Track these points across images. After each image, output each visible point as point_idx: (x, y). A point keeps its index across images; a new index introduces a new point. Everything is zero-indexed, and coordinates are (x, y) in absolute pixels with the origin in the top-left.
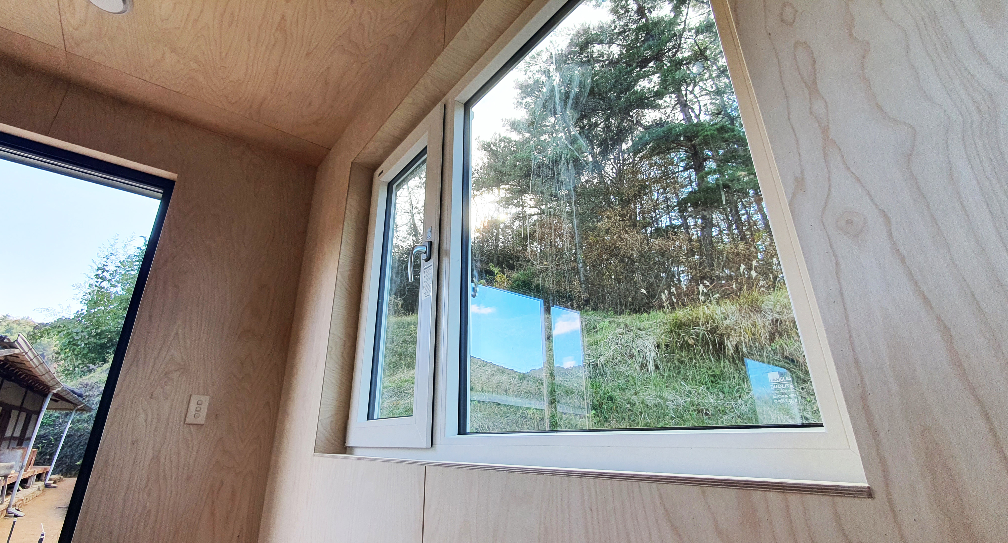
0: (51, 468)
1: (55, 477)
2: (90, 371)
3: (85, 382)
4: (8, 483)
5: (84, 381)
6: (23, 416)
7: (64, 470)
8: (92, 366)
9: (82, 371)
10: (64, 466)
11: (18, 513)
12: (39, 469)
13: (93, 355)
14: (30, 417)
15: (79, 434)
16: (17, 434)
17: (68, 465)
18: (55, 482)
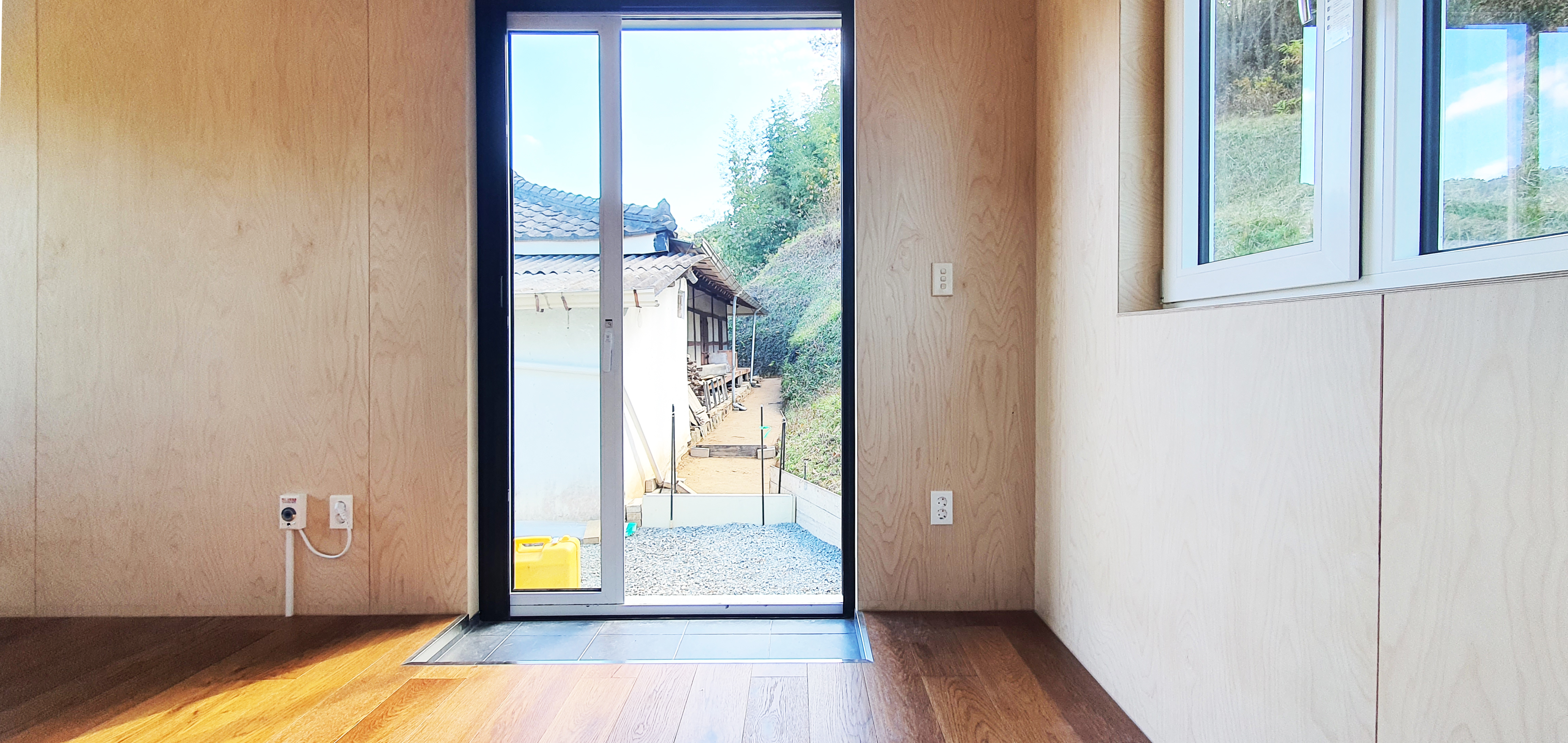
0: (751, 369)
1: (756, 377)
2: (755, 274)
3: (754, 285)
4: (726, 382)
5: (752, 285)
6: (716, 321)
7: (760, 371)
8: (755, 269)
9: (747, 275)
10: (759, 367)
11: (742, 408)
12: (743, 371)
13: (752, 257)
14: (721, 322)
15: (763, 338)
16: (717, 340)
17: (762, 367)
18: (757, 383)
